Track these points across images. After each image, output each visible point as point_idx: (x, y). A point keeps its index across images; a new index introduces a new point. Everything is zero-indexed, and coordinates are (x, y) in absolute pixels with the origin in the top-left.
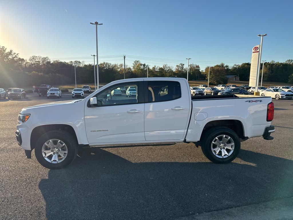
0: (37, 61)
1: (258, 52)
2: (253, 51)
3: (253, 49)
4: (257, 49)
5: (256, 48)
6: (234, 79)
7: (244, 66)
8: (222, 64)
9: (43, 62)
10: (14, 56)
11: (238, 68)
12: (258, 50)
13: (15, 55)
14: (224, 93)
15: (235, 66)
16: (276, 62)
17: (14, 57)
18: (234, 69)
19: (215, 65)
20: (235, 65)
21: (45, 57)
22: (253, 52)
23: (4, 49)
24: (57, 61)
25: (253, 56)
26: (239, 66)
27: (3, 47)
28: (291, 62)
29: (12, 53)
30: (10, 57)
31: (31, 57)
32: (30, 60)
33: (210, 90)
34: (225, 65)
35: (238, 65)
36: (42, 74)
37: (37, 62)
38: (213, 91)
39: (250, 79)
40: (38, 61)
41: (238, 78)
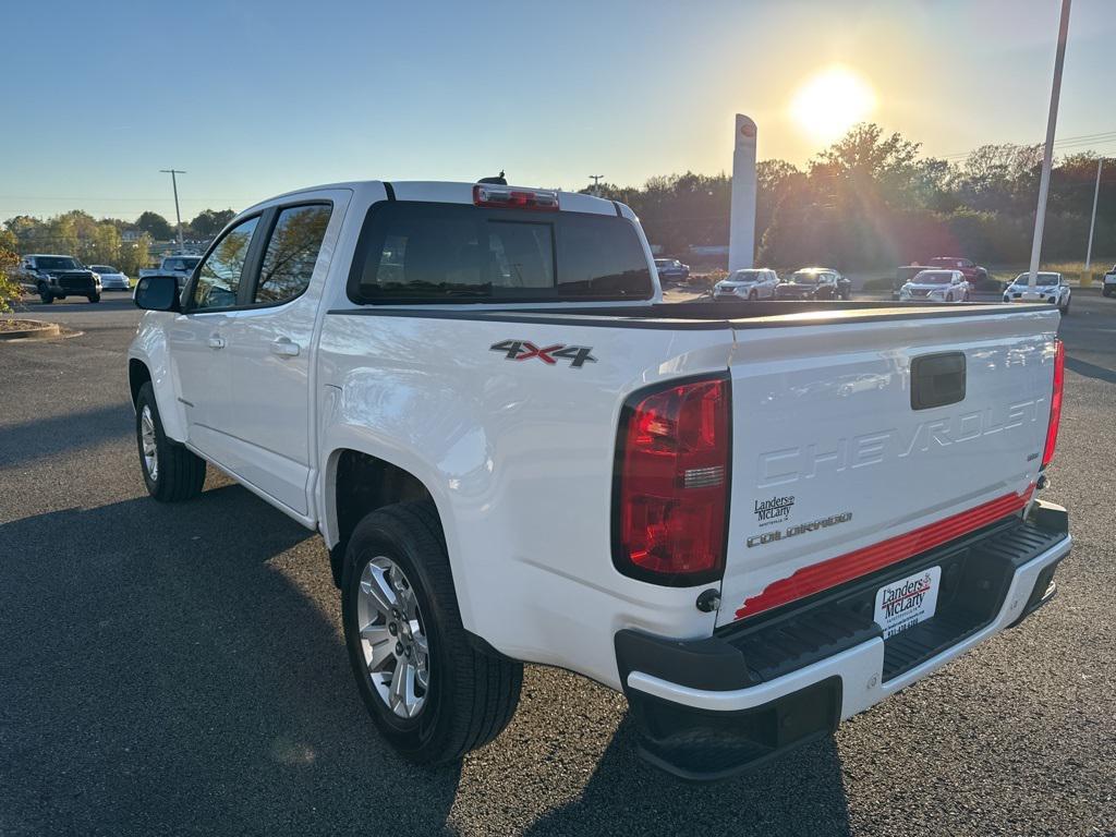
0: (998, 163)
9: (1020, 165)
10: (903, 155)
13: (909, 148)
17: (904, 160)
21: (1032, 147)
23: (875, 133)
24: (1083, 159)
27: (871, 126)
29: (899, 145)
30: (890, 159)
31: (977, 150)
32: (972, 163)
36: (993, 215)
37: (996, 167)
40: (1000, 166)
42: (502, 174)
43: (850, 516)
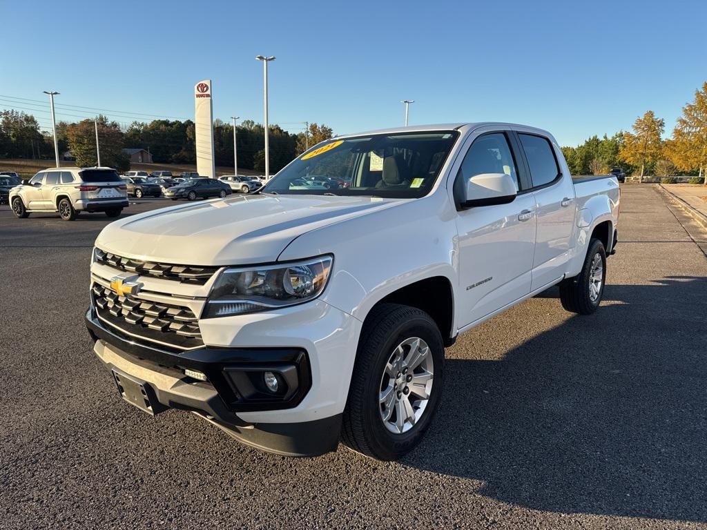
1: (208, 96)
2: (197, 92)
3: (196, 87)
4: (205, 89)
5: (203, 87)
6: (140, 157)
7: (158, 128)
8: (101, 119)
11: (144, 132)
12: (208, 92)
14: (182, 190)
15: (135, 127)
16: (224, 123)
18: (134, 134)
19: (83, 120)
20: (136, 123)
22: (198, 96)
25: (199, 105)
26: (146, 127)
28: (251, 126)
33: (131, 182)
34: (110, 122)
35: (142, 125)
38: (139, 187)
39: (197, 158)
41: (149, 157)
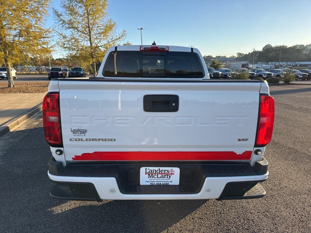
42: (154, 42)
43: (115, 140)
